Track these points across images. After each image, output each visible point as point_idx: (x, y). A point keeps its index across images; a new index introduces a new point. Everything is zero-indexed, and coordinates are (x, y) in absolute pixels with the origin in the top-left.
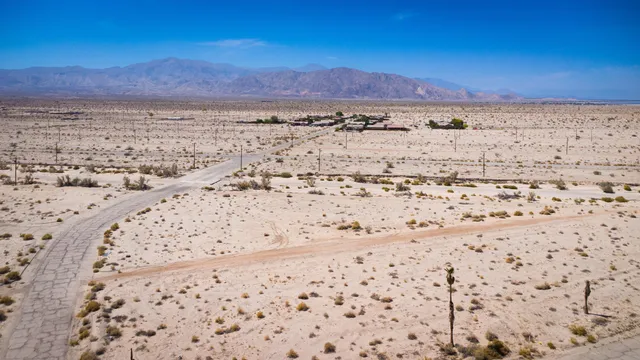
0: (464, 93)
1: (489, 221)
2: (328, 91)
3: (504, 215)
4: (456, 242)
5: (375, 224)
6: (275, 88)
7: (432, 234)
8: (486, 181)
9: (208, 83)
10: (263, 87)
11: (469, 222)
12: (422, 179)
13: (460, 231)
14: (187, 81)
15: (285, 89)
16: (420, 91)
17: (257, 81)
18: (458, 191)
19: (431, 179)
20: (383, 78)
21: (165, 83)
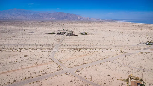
0: (88, 18)
1: (87, 54)
2: (57, 18)
3: (89, 54)
4: (84, 57)
5: (78, 55)
6: (44, 17)
7: (82, 56)
8: (88, 49)
9: (25, 15)
10: (40, 17)
11: (86, 55)
12: (81, 49)
13: (85, 56)
14: (20, 15)
15: (46, 17)
16: (79, 18)
17: (39, 15)
18: (85, 50)
19: (82, 49)
20: (70, 15)
21: (14, 15)
